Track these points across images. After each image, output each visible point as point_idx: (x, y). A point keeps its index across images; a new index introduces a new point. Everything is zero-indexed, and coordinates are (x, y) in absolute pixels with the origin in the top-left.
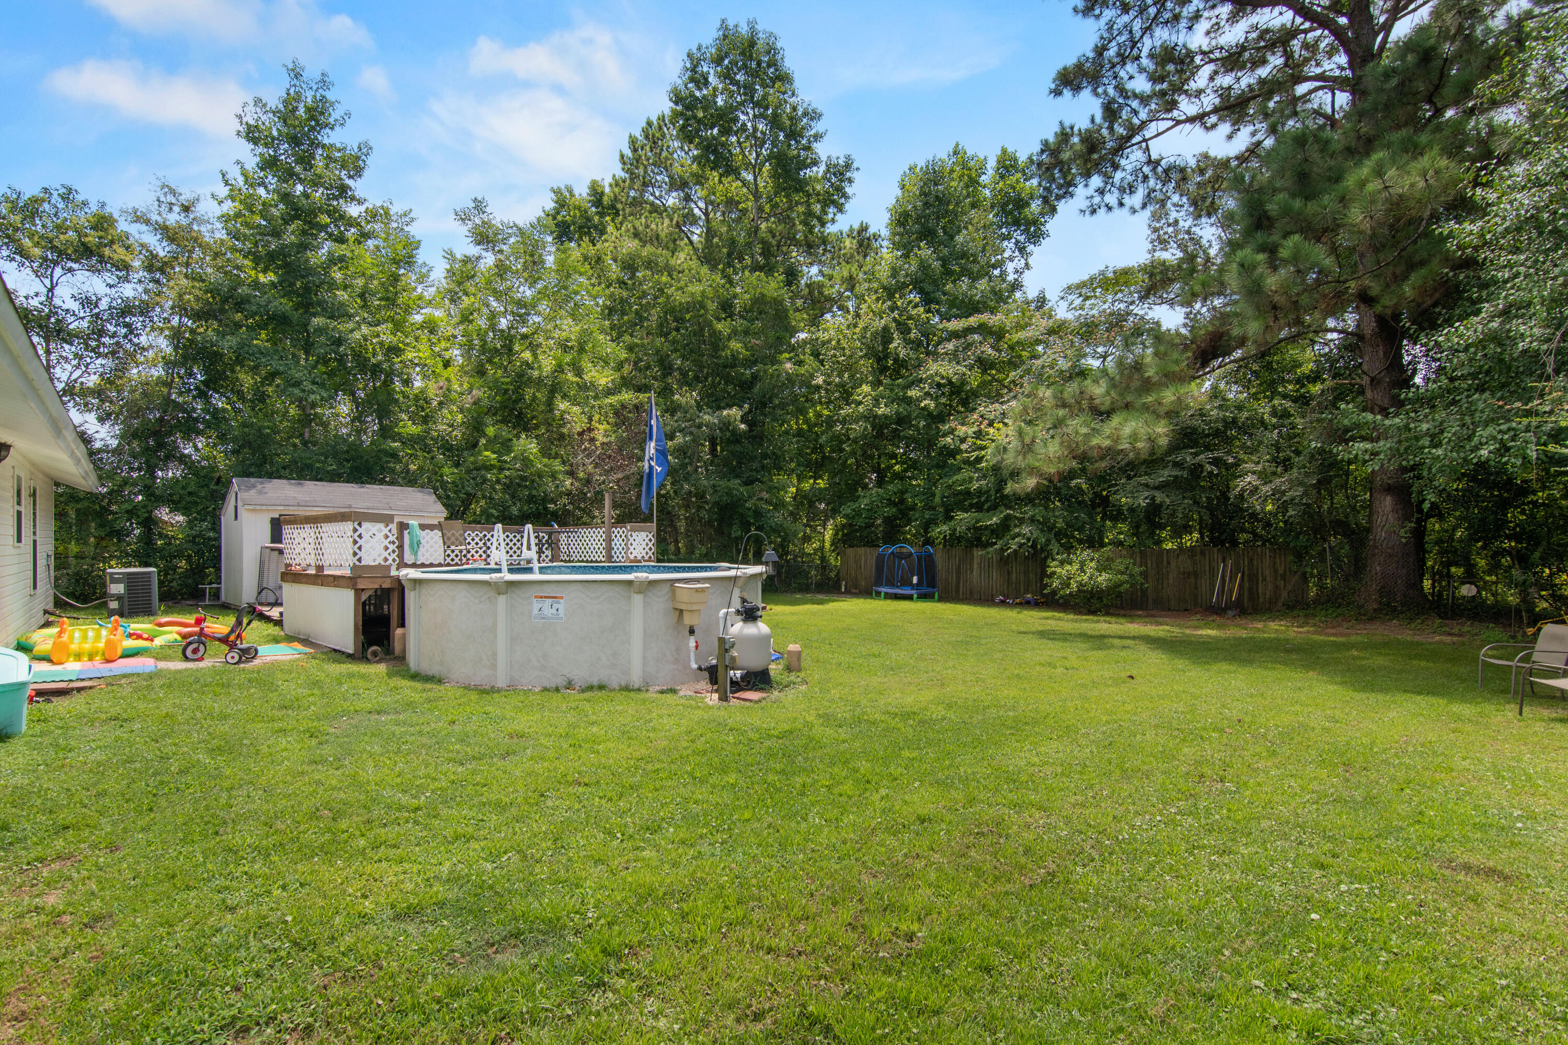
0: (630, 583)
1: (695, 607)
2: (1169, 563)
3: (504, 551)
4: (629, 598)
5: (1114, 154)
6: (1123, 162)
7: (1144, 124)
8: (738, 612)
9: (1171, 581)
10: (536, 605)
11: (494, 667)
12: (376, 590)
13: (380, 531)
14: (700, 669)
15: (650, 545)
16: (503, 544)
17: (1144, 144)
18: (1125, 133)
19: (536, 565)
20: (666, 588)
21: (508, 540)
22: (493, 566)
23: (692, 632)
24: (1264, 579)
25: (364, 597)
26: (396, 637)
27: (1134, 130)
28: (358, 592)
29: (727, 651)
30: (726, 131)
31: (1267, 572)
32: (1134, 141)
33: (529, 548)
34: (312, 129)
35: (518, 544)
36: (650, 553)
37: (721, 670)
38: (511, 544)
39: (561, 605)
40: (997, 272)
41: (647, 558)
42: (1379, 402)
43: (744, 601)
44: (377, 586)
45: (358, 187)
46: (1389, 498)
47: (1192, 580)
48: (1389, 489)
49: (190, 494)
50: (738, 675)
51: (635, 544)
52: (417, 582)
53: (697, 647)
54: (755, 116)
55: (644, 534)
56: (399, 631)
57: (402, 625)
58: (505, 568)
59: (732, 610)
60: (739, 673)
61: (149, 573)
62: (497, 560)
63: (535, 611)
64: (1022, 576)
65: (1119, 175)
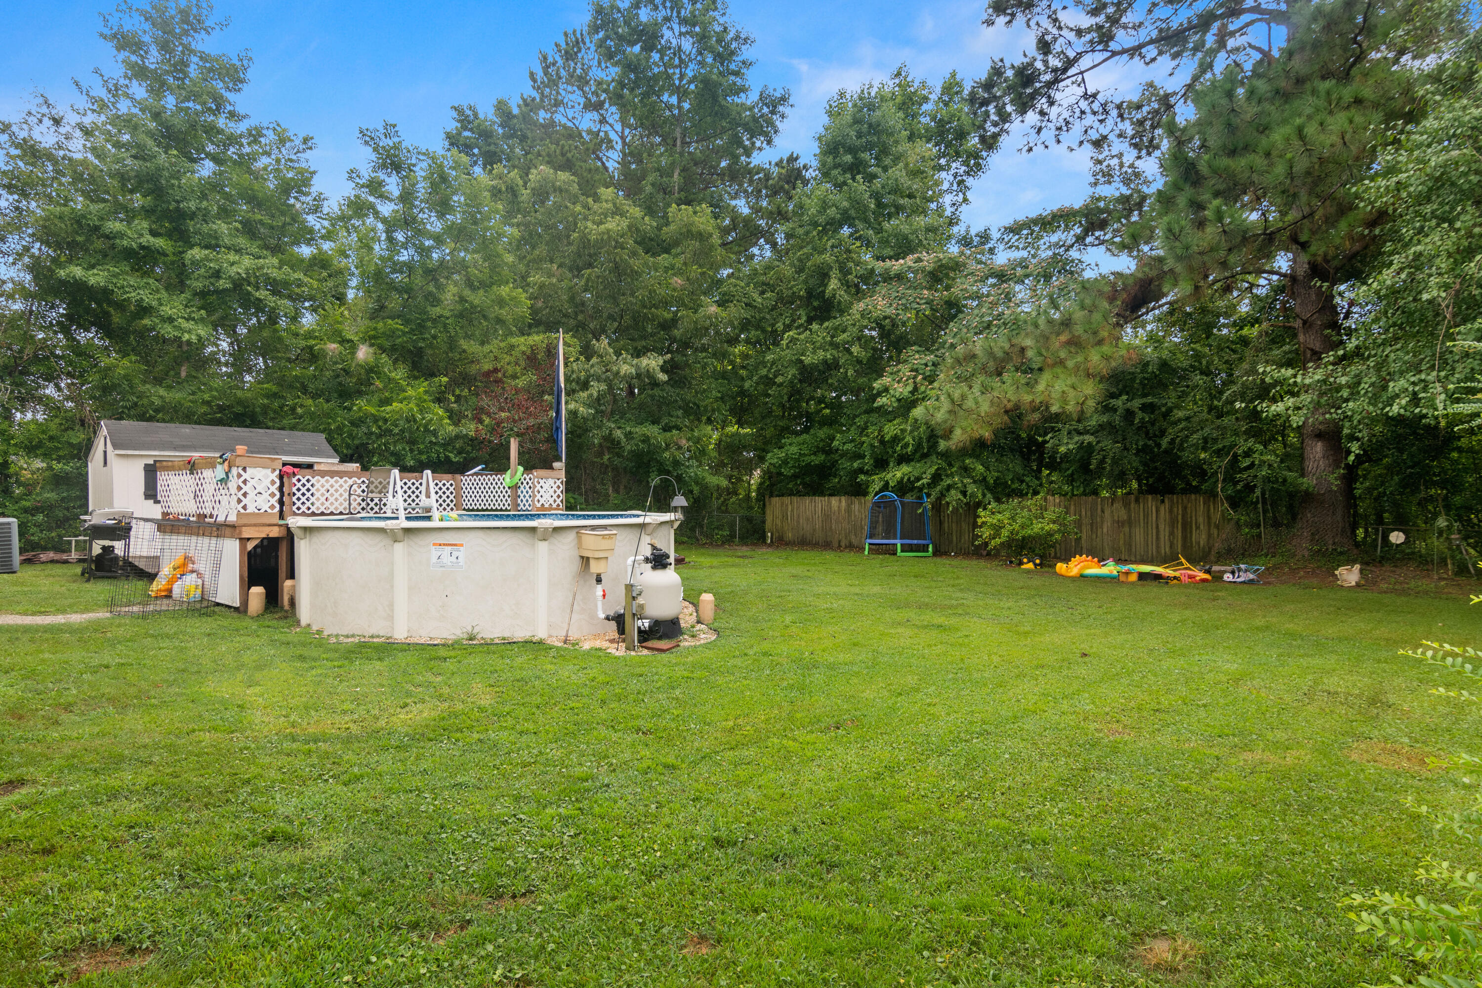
0: (533, 529)
1: (601, 555)
2: (1103, 511)
3: (401, 500)
4: (533, 545)
5: (1049, 88)
6: (1058, 96)
7: (1079, 55)
8: (647, 560)
9: (1105, 530)
10: (434, 552)
11: (391, 618)
12: (264, 539)
13: (267, 477)
14: (607, 618)
15: (559, 492)
16: (400, 492)
17: (1080, 78)
18: (1060, 65)
19: (436, 514)
20: (571, 536)
21: (405, 488)
22: (389, 514)
23: (599, 580)
24: (1198, 528)
25: (250, 546)
26: (286, 590)
27: (1070, 63)
28: (244, 541)
29: (634, 598)
30: (649, 48)
31: (1201, 520)
32: (1069, 73)
33: (428, 496)
34: (186, 33)
35: (417, 492)
36: (558, 501)
37: (628, 619)
38: (409, 492)
39: (461, 553)
40: (933, 206)
41: (554, 506)
42: (1311, 346)
43: (654, 548)
44: (264, 536)
45: (238, 101)
46: (1319, 444)
47: (1126, 529)
48: (1319, 436)
49: (51, 438)
50: (647, 625)
51: (542, 491)
52: (307, 530)
53: (604, 596)
54: (681, 34)
55: (551, 481)
56: (288, 583)
57: (292, 575)
58: (402, 514)
59: (640, 558)
60: (646, 623)
61: (9, 524)
62: (394, 507)
63: (434, 559)
64: (954, 526)
65: (1054, 111)
